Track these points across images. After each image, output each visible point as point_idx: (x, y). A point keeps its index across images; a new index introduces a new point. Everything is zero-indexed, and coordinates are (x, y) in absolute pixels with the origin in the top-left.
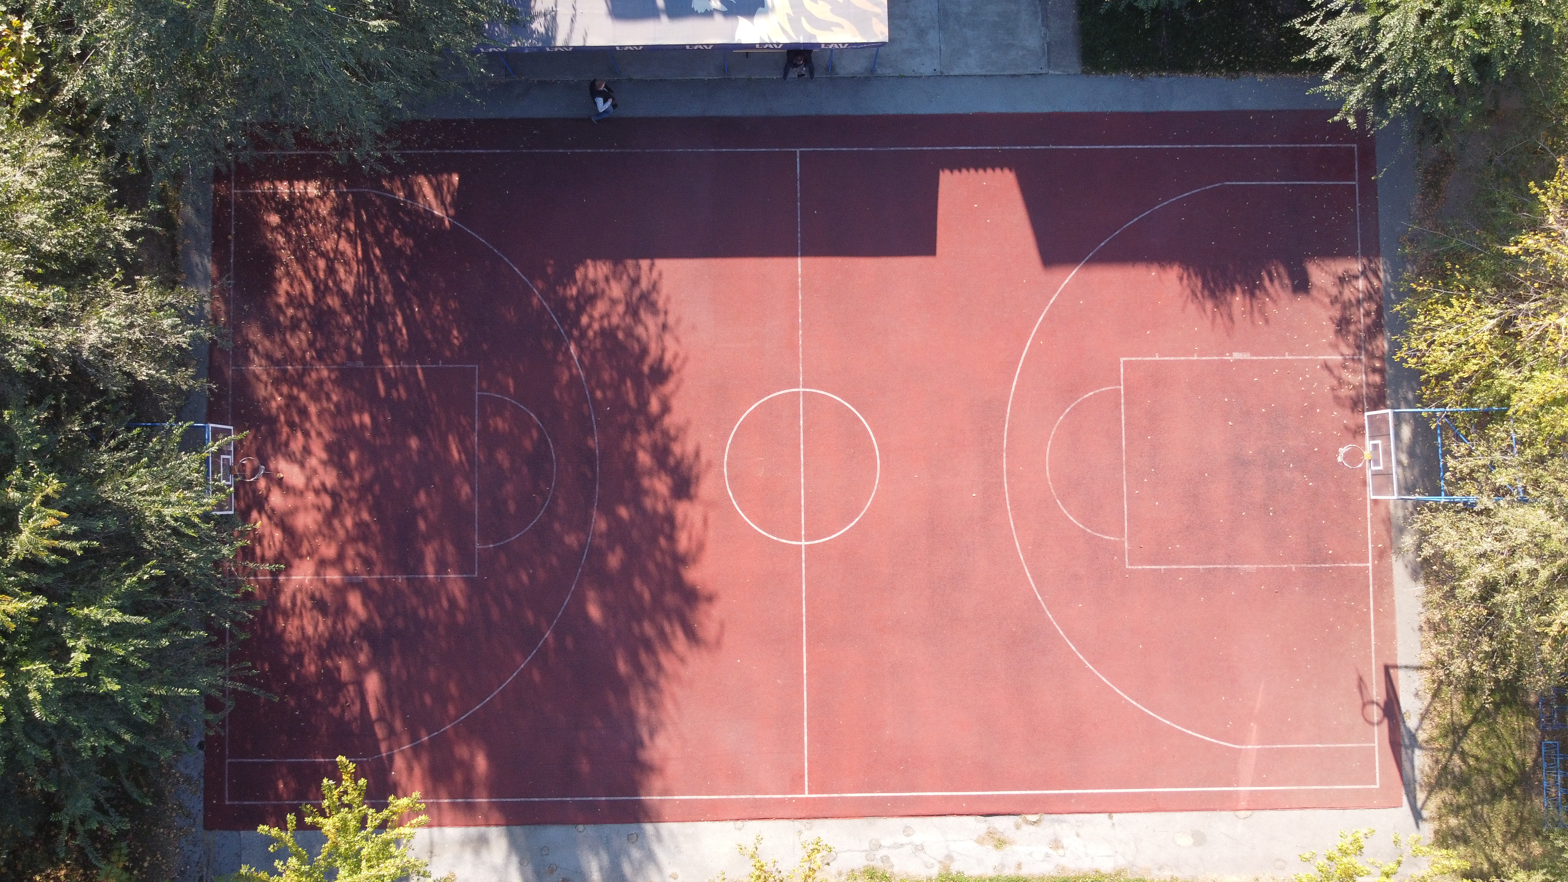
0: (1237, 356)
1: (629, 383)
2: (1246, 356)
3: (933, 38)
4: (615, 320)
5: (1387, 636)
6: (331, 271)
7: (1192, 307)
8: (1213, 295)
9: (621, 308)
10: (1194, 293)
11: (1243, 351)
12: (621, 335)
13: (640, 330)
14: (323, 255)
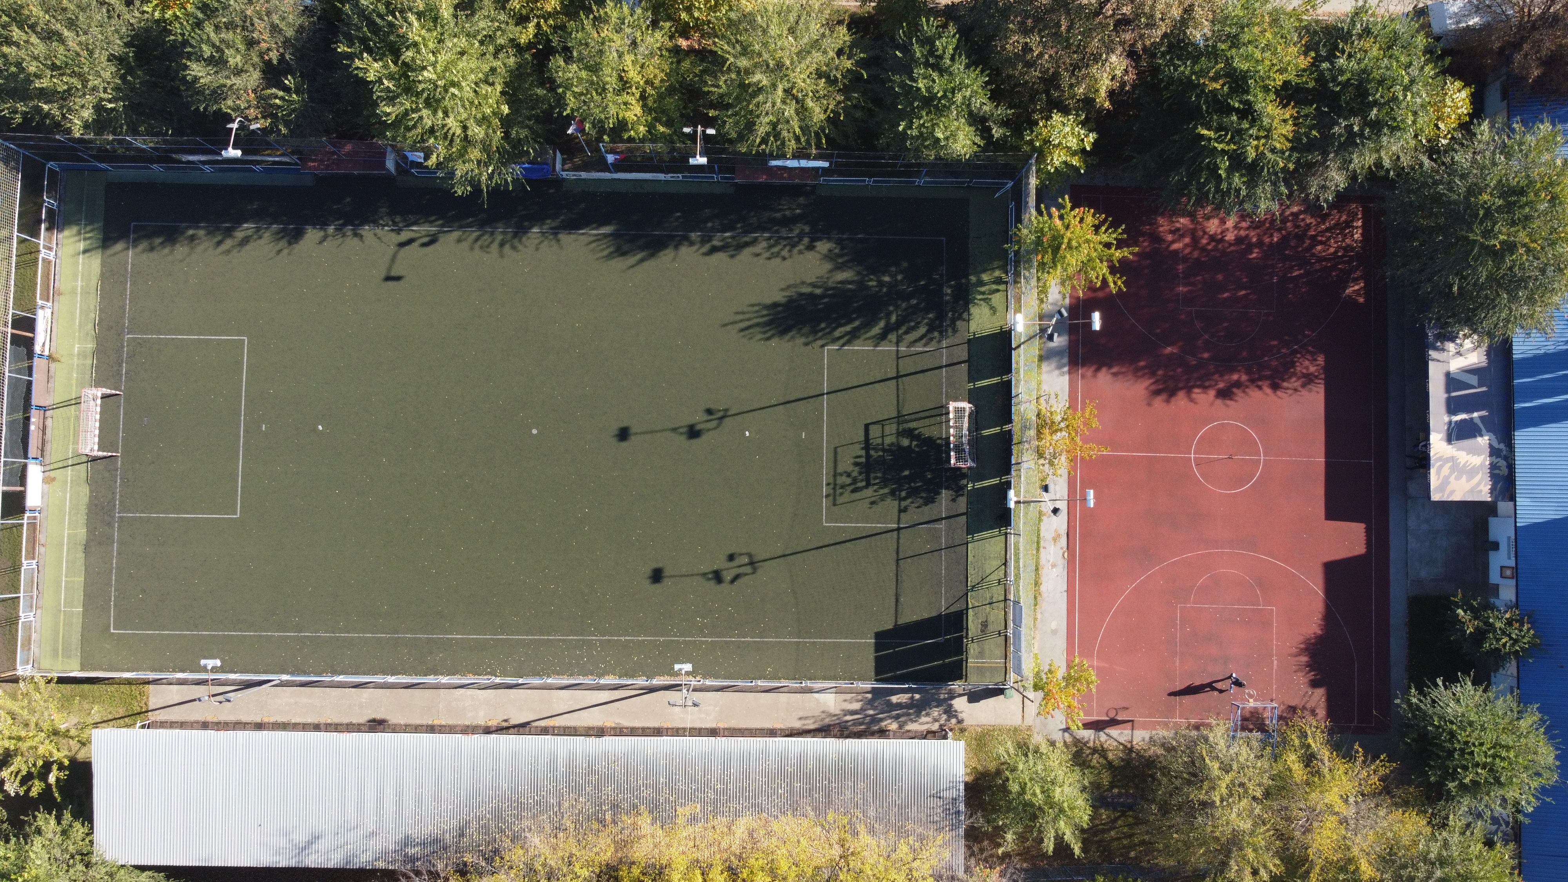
0: (1275, 662)
1: (1269, 373)
2: (1275, 667)
3: (1425, 527)
4: (1298, 369)
5: (1144, 726)
6: (1321, 243)
7: (1301, 638)
8: (1306, 649)
9: (1304, 371)
10: (1308, 639)
11: (1278, 665)
12: (1292, 370)
13: (1294, 379)
14: (1329, 239)
